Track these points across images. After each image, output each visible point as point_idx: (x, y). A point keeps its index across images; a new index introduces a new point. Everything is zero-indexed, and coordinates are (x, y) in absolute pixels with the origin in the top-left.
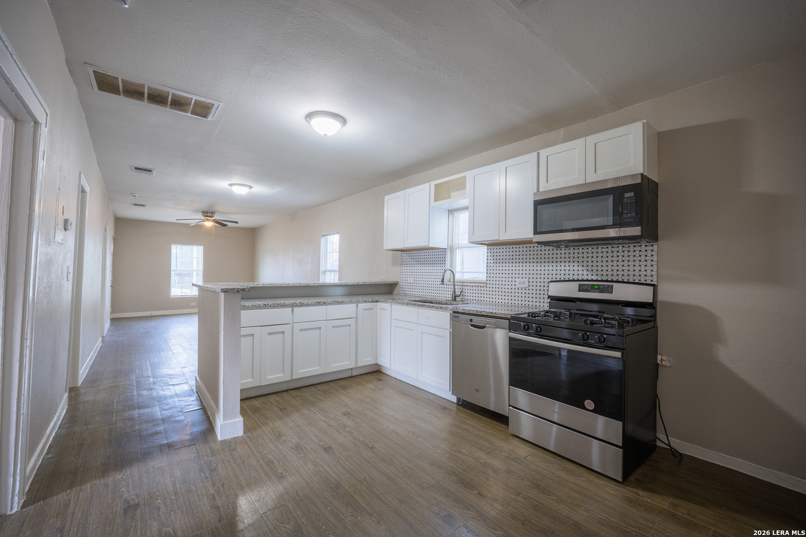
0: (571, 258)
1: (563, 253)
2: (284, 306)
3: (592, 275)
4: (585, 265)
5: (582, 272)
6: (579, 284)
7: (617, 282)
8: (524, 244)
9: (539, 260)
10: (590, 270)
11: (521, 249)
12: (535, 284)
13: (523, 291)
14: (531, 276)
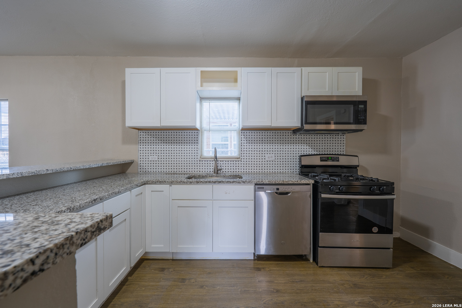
0: (303, 141)
1: (297, 138)
3: (314, 151)
4: (310, 146)
5: (309, 150)
6: (320, 157)
7: (340, 155)
8: (271, 130)
9: (282, 142)
10: (313, 148)
11: (269, 134)
12: (279, 158)
13: (271, 163)
14: (276, 152)
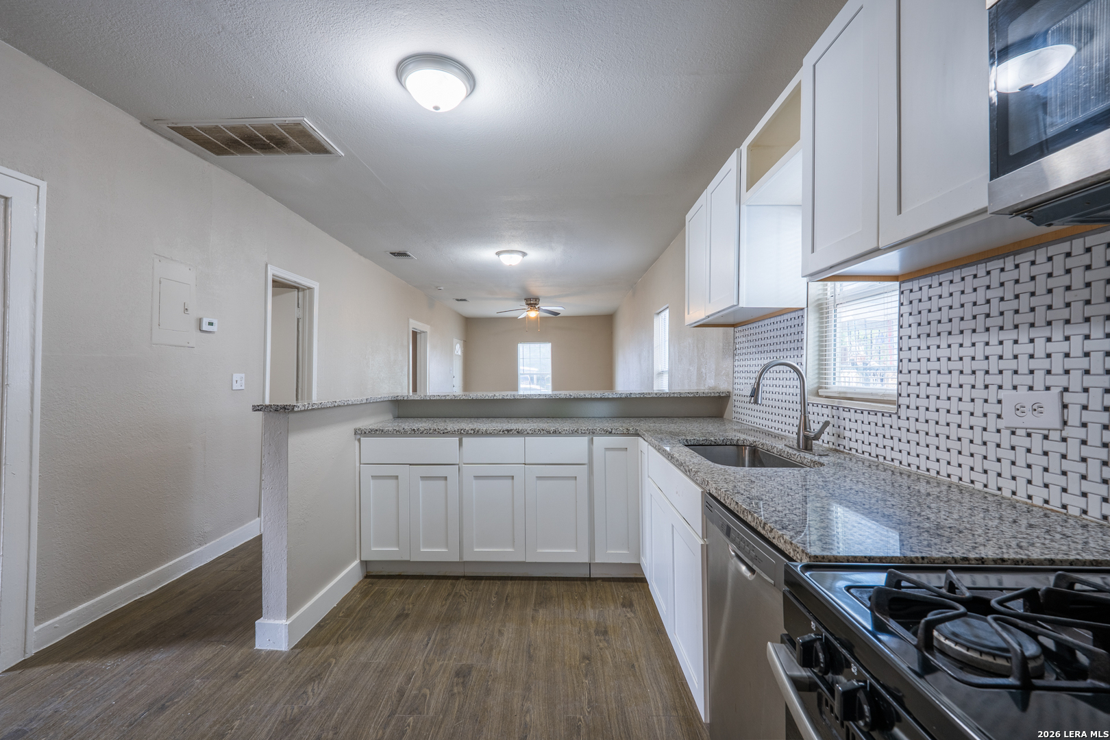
2: (445, 433)
14: (1076, 380)
